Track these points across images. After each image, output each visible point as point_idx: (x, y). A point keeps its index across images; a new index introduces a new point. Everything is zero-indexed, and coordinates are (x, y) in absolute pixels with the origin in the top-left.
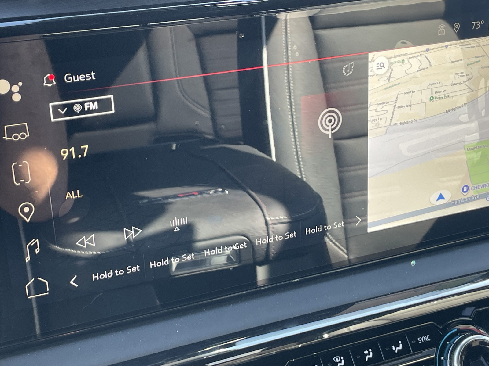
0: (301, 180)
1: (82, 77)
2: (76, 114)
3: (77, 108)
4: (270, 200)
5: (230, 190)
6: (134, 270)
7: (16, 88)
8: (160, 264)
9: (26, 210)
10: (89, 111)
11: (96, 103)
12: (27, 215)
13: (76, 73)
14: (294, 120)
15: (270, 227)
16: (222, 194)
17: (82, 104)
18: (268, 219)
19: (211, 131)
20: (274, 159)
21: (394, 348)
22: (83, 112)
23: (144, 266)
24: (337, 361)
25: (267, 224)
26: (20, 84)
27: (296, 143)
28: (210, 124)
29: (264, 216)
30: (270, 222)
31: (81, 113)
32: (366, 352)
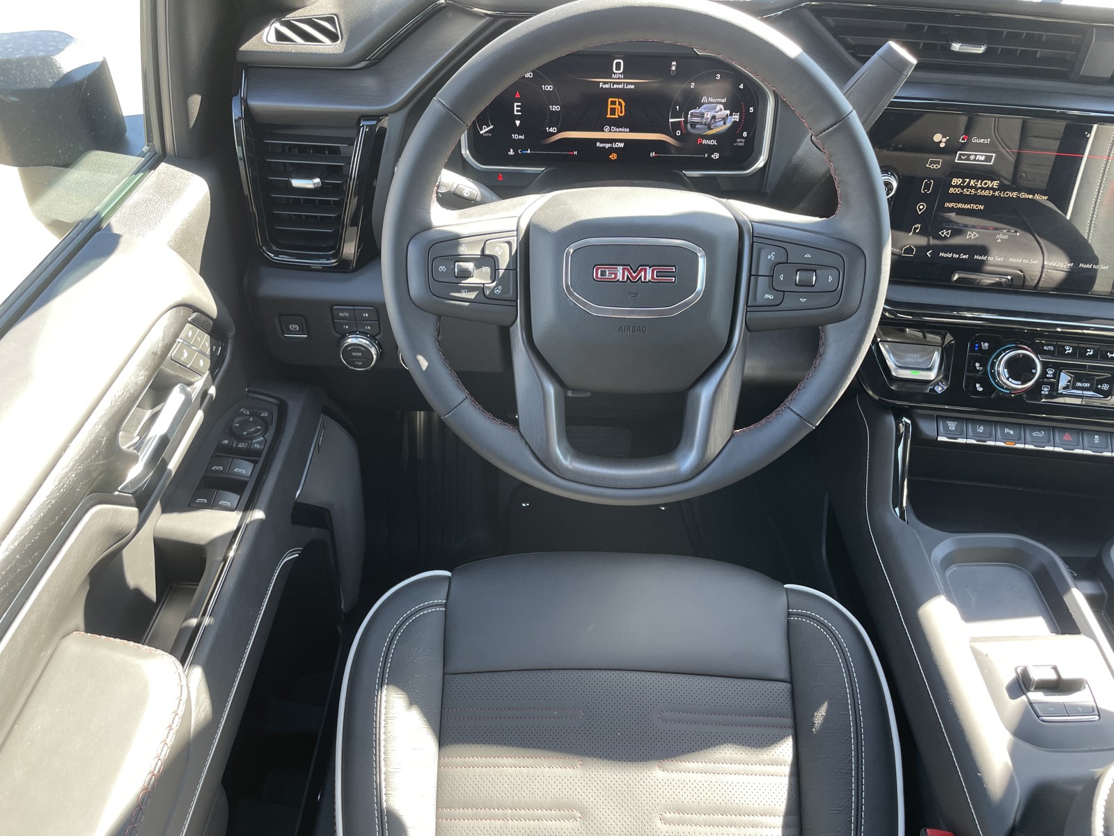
0: (1086, 241)
1: (982, 141)
2: (971, 161)
3: (972, 157)
4: (1053, 247)
5: (1023, 232)
6: (964, 257)
7: (944, 140)
8: (980, 258)
9: (921, 207)
10: (978, 161)
11: (984, 157)
12: (920, 210)
13: (980, 138)
14: (1102, 188)
15: (1045, 270)
16: (1013, 234)
17: (976, 155)
18: (1045, 263)
19: (1010, 177)
20: (1068, 217)
21: (1108, 354)
22: (975, 160)
23: (971, 257)
24: (1067, 349)
25: (1043, 267)
26: (947, 138)
27: (1096, 203)
28: (1011, 169)
29: (1044, 261)
30: (1046, 267)
31: (973, 161)
32: (1089, 350)
